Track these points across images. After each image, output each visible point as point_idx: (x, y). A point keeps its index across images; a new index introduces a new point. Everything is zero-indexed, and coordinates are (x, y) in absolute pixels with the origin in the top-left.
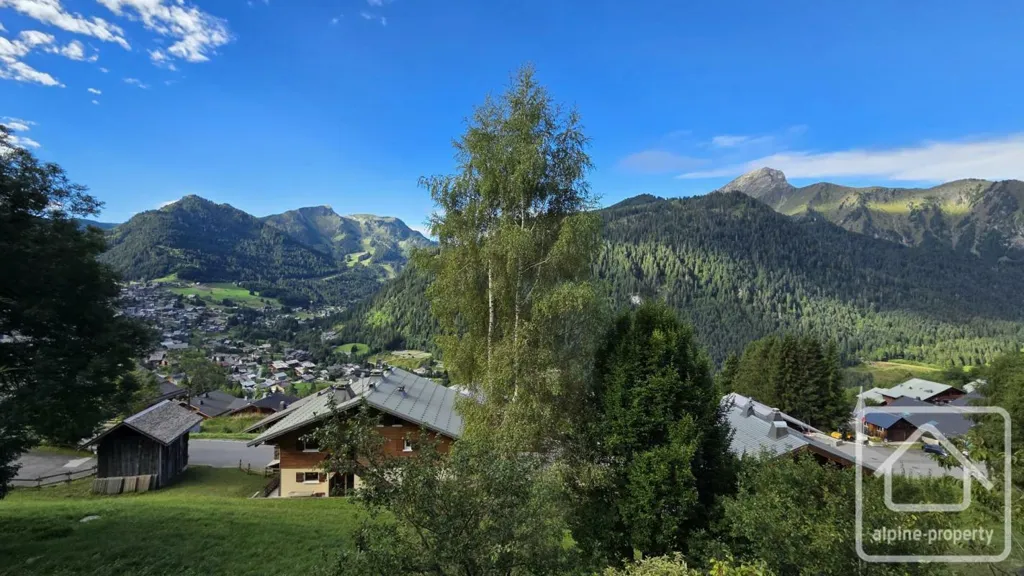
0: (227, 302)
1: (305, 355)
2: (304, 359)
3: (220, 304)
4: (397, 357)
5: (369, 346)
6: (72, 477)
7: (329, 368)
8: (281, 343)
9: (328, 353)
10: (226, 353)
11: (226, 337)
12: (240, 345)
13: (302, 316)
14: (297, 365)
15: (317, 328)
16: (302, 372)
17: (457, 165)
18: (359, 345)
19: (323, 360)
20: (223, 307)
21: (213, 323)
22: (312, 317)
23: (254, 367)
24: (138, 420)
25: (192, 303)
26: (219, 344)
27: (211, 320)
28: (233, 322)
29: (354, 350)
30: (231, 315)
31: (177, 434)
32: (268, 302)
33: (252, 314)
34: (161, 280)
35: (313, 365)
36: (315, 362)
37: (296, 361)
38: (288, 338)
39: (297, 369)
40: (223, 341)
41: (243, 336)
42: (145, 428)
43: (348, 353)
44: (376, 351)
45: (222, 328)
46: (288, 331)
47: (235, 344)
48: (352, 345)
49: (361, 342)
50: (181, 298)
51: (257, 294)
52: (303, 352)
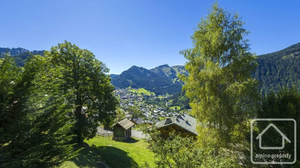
0: (142, 94)
1: (162, 109)
2: (162, 110)
3: (140, 94)
4: (190, 111)
5: (181, 107)
6: (109, 135)
7: (169, 113)
8: (156, 105)
9: (168, 109)
10: (142, 107)
11: (142, 103)
12: (146, 105)
13: (160, 97)
14: (160, 112)
15: (165, 101)
16: (161, 114)
17: (193, 45)
18: (177, 107)
19: (167, 111)
20: (141, 95)
21: (139, 99)
22: (163, 98)
23: (149, 112)
24: (121, 123)
25: (134, 94)
26: (140, 105)
27: (139, 98)
28: (144, 99)
29: (176, 108)
30: (143, 97)
31: (129, 127)
32: (152, 93)
33: (148, 97)
34: (128, 88)
35: (164, 112)
36: (165, 111)
37: (159, 111)
38: (157, 104)
39: (160, 113)
40: (141, 104)
41: (146, 103)
42: (122, 125)
43: (174, 109)
44: (183, 109)
45: (141, 100)
46: (157, 102)
47: (144, 105)
48: (175, 107)
49: (178, 106)
50: (132, 92)
51: (149, 91)
52: (161, 108)
